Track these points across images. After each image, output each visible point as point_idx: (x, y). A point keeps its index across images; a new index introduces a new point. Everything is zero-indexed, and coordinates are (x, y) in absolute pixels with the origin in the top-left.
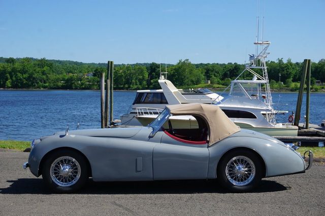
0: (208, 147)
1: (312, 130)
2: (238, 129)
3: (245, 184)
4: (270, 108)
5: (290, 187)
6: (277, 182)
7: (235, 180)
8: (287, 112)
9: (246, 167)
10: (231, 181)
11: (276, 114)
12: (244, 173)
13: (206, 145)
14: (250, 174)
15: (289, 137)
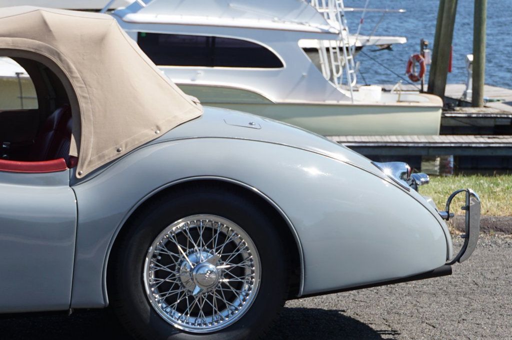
0: (74, 182)
1: (495, 109)
2: (190, 107)
3: (222, 324)
4: (335, 25)
5: (395, 332)
6: (350, 313)
7: (181, 309)
8: (403, 40)
9: (224, 259)
10: (165, 316)
11: (358, 49)
12: (216, 284)
13: (67, 173)
14: (239, 286)
15: (409, 139)
